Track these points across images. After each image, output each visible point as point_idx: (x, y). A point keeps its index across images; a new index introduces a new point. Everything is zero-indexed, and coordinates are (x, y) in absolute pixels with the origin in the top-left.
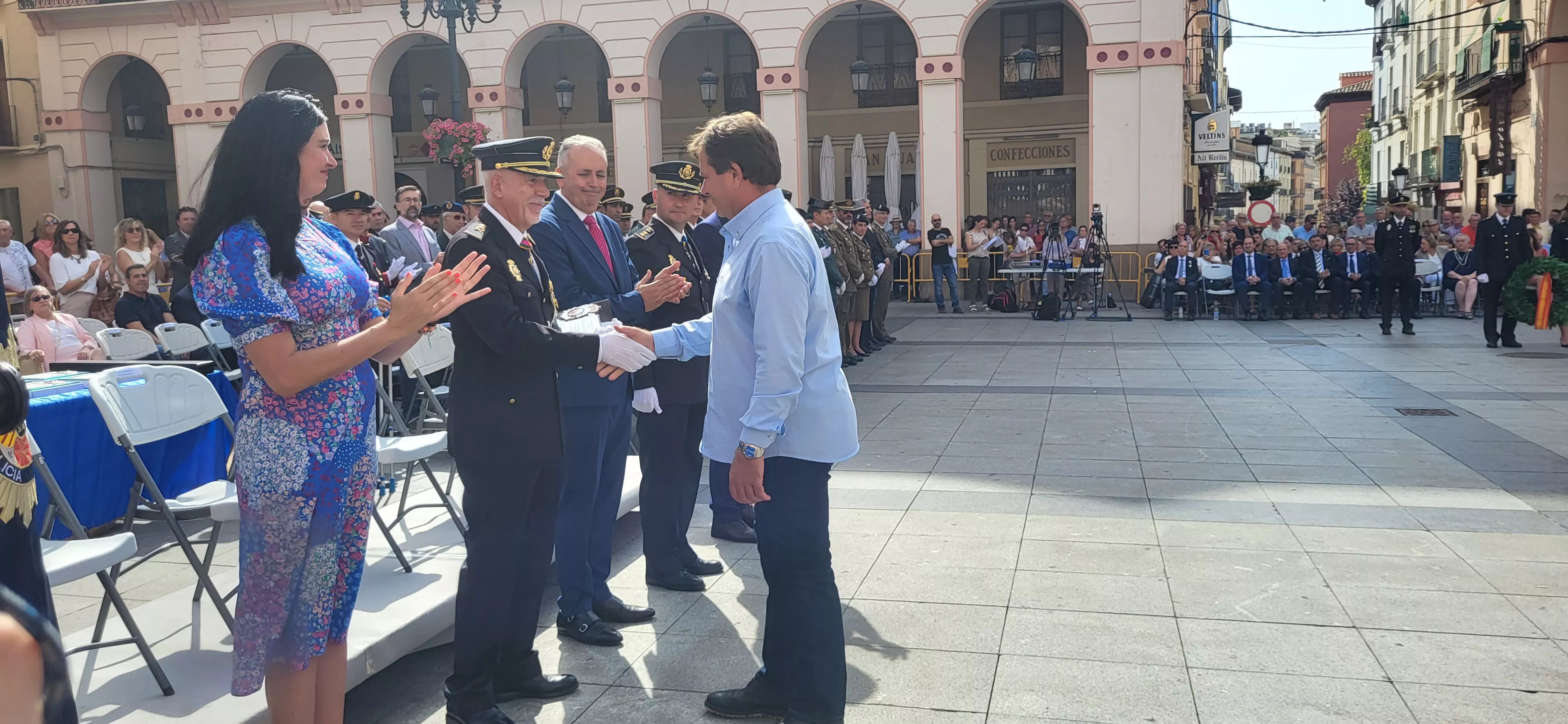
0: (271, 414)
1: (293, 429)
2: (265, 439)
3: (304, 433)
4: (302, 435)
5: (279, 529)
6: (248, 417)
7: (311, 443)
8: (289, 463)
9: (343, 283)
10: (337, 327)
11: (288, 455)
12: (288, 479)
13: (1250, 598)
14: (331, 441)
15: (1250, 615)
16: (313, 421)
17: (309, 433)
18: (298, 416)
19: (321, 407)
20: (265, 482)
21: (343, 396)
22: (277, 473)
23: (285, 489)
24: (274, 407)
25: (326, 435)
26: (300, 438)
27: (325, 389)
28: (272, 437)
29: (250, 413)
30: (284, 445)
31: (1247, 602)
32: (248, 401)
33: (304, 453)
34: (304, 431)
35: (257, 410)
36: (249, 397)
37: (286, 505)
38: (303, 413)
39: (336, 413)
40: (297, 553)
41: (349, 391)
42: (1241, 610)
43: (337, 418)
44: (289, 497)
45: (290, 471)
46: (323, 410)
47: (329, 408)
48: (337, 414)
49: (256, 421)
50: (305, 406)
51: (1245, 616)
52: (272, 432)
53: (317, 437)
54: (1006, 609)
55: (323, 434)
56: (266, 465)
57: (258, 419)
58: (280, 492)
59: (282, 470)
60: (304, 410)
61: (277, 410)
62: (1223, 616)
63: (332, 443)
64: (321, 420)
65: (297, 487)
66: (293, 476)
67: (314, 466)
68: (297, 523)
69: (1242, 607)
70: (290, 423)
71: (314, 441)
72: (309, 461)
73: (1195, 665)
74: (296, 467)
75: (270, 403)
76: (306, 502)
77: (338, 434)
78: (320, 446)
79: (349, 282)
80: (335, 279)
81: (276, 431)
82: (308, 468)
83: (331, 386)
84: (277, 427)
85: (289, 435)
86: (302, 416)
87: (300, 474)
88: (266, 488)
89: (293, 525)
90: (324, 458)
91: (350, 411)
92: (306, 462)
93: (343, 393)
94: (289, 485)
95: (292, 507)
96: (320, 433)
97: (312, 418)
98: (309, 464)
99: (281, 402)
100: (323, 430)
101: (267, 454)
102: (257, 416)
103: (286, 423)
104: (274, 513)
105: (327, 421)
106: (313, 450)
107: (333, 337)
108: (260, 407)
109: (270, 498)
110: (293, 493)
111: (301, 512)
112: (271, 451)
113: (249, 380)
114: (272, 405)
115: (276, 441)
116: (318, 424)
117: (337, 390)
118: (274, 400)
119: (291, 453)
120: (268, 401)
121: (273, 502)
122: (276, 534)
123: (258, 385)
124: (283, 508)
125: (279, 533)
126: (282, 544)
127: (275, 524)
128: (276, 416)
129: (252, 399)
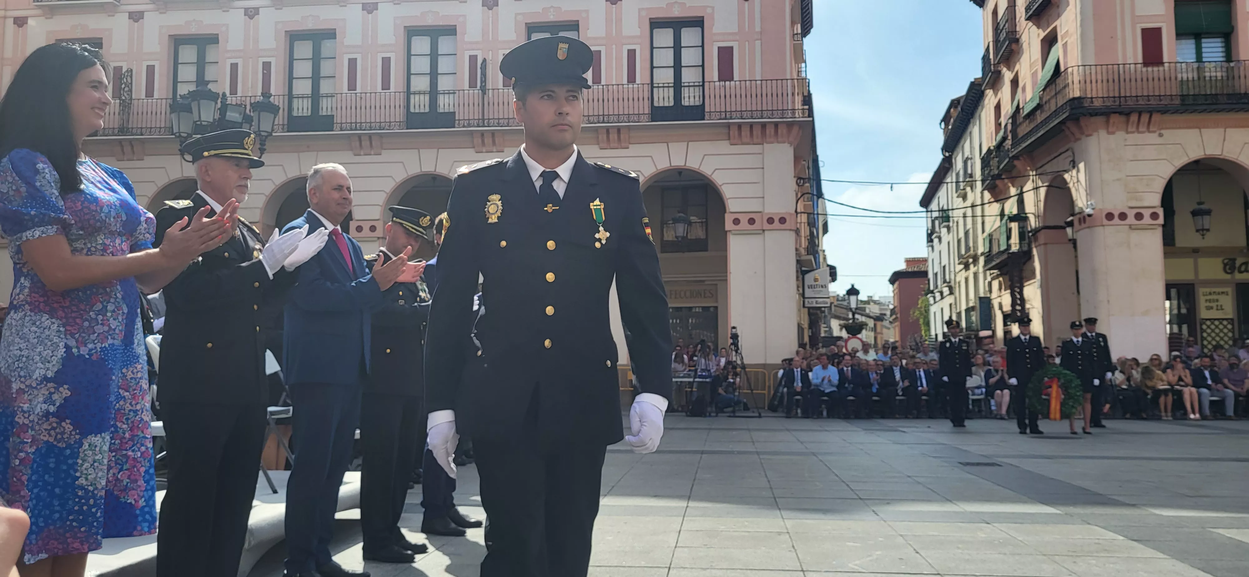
0: (36, 309)
1: (54, 323)
2: (27, 329)
3: (63, 327)
4: (61, 329)
6: (15, 312)
7: (69, 337)
8: (46, 352)
10: (106, 242)
11: (46, 345)
12: (43, 366)
13: (859, 559)
14: (87, 338)
15: (860, 569)
16: (74, 318)
17: (69, 328)
18: (61, 313)
19: (83, 307)
20: (21, 368)
21: (105, 300)
22: (33, 360)
23: (38, 375)
24: (39, 302)
25: (84, 332)
26: (59, 331)
27: (88, 292)
28: (34, 328)
29: (16, 308)
30: (43, 336)
31: (857, 562)
32: (17, 297)
33: (62, 345)
34: (64, 325)
35: (24, 305)
36: (18, 294)
38: (66, 310)
39: (95, 314)
40: (40, 435)
41: (109, 297)
43: (97, 319)
44: (41, 382)
45: (45, 359)
46: (85, 310)
48: (97, 315)
49: (21, 314)
51: (857, 569)
53: (76, 332)
54: (667, 570)
55: (81, 331)
56: (25, 353)
57: (23, 313)
58: (34, 377)
59: (38, 358)
60: (67, 307)
61: (41, 305)
62: (840, 570)
64: (81, 318)
65: (50, 375)
66: (47, 364)
67: (69, 357)
68: (44, 407)
69: (853, 565)
70: (51, 317)
71: (72, 335)
72: (65, 352)
74: (52, 357)
75: (36, 299)
76: (57, 389)
77: (94, 333)
78: (77, 341)
81: (38, 323)
82: (63, 358)
83: (94, 290)
84: (40, 320)
85: (50, 328)
86: (64, 311)
88: (22, 374)
89: (41, 408)
90: (79, 351)
91: (109, 314)
92: (62, 353)
93: (106, 297)
94: (43, 372)
95: (43, 392)
96: (79, 329)
97: (73, 315)
98: (65, 355)
99: (46, 298)
100: (81, 327)
101: (27, 343)
102: (22, 310)
103: (48, 317)
104: (26, 395)
106: (69, 343)
107: (102, 250)
108: (27, 302)
109: (24, 383)
110: (46, 379)
111: (51, 398)
112: (31, 340)
113: (20, 280)
115: (36, 332)
116: (78, 321)
117: (100, 294)
118: (41, 296)
119: (49, 343)
120: (34, 297)
121: (27, 386)
122: (26, 415)
123: (27, 284)
124: (36, 392)
125: (29, 415)
126: (30, 425)
127: (26, 407)
128: (40, 311)
129: (21, 296)
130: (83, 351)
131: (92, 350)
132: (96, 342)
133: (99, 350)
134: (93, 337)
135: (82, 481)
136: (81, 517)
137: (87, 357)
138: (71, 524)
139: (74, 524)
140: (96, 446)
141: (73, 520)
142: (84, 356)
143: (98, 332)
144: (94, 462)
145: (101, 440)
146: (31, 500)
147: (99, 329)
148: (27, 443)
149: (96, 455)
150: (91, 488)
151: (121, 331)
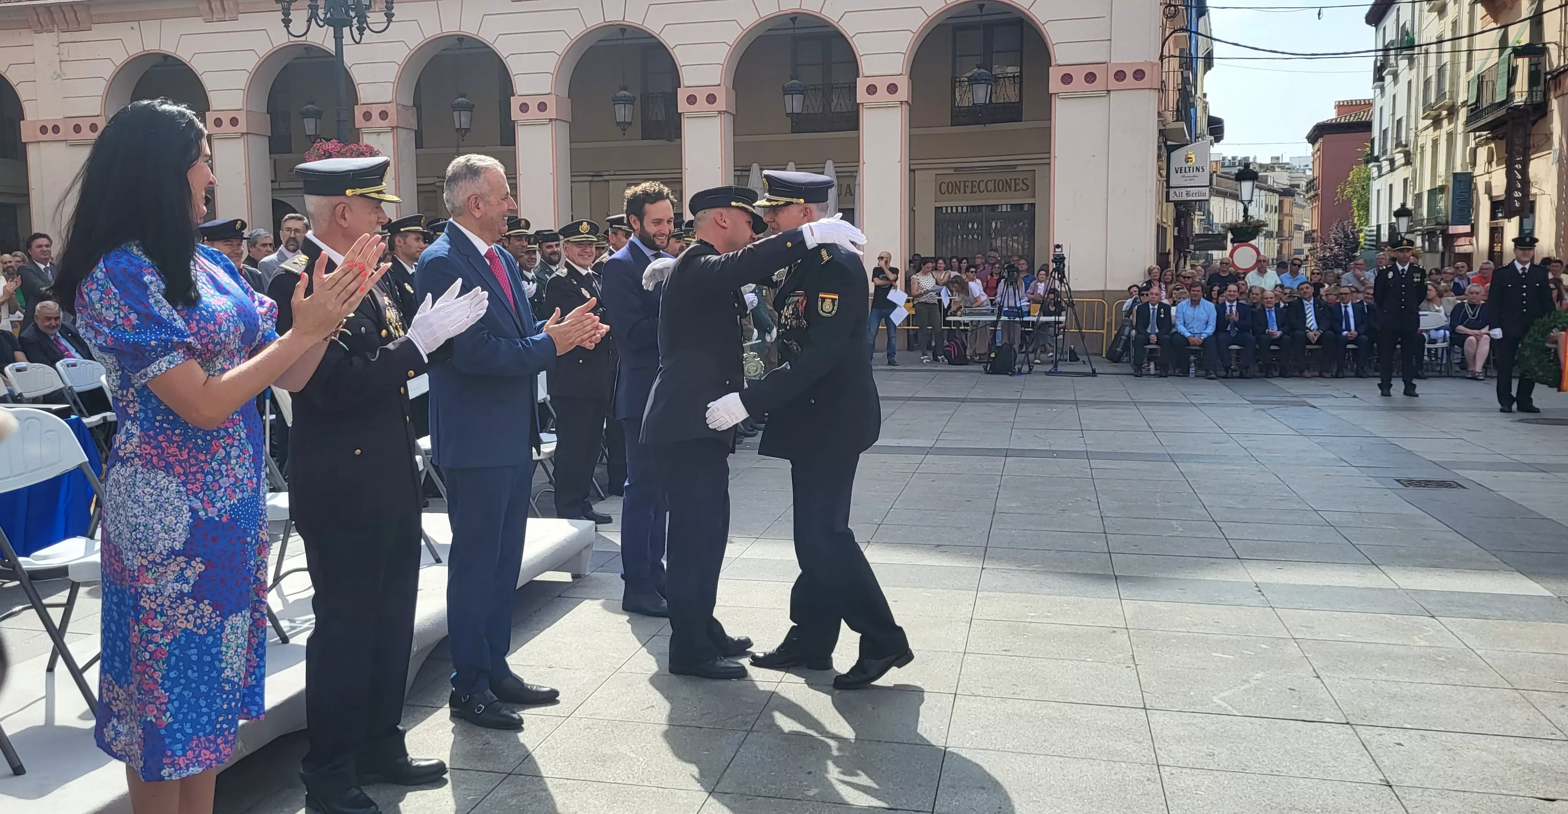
0: (148, 464)
1: (172, 482)
2: (140, 491)
3: (184, 486)
4: (182, 489)
5: (155, 593)
6: (122, 466)
7: (192, 498)
8: (168, 519)
9: (233, 316)
11: (166, 510)
12: (167, 536)
13: (1230, 688)
14: (213, 495)
15: (1230, 708)
16: (194, 474)
17: (189, 486)
18: (178, 469)
19: (202, 458)
20: (140, 539)
21: (228, 445)
22: (154, 530)
23: (162, 548)
24: (152, 456)
25: (208, 489)
26: (179, 492)
27: (208, 438)
28: (148, 490)
29: (123, 461)
30: (162, 499)
31: (1226, 694)
32: (123, 447)
33: (185, 508)
34: (184, 484)
35: (133, 459)
36: (125, 443)
37: (164, 565)
38: (183, 464)
41: (234, 439)
42: (1220, 702)
44: (168, 557)
45: (168, 526)
47: (212, 459)
50: (186, 457)
51: (1225, 709)
52: (148, 484)
53: (199, 490)
55: (205, 488)
56: (142, 520)
57: (133, 469)
58: (157, 551)
59: (159, 527)
60: (185, 460)
61: (155, 459)
62: (1199, 708)
63: (214, 498)
64: (203, 472)
65: (178, 546)
66: (172, 534)
67: (197, 525)
68: (176, 586)
69: (1220, 699)
70: (168, 474)
71: (195, 495)
72: (190, 517)
73: (1167, 763)
74: (176, 524)
75: (147, 452)
77: (220, 488)
78: (202, 501)
79: (239, 315)
80: (226, 312)
81: (153, 483)
82: (189, 526)
83: (215, 434)
84: (154, 479)
85: (168, 488)
86: (182, 468)
87: (180, 531)
88: (142, 546)
89: (172, 589)
90: (206, 514)
91: (234, 461)
92: (187, 520)
93: (228, 441)
94: (168, 544)
95: (172, 569)
96: (201, 486)
97: (194, 469)
98: (191, 521)
99: (160, 451)
100: (204, 483)
101: (142, 508)
102: (132, 465)
103: (164, 475)
105: (208, 473)
106: (194, 506)
108: (136, 456)
109: (146, 558)
110: (173, 552)
111: (183, 575)
112: (147, 506)
113: (124, 425)
114: (150, 454)
115: (152, 495)
116: (199, 476)
117: (222, 438)
118: (153, 448)
119: (170, 507)
120: (146, 449)
121: (149, 562)
122: (153, 598)
123: (135, 430)
124: (162, 569)
125: (156, 598)
126: (159, 610)
127: (151, 587)
128: (154, 467)
129: (128, 445)
130: (212, 513)
131: (222, 509)
132: (224, 499)
133: (228, 508)
134: (220, 494)
135: (228, 673)
136: (230, 717)
137: (217, 519)
138: (221, 727)
139: (225, 726)
140: (238, 628)
141: (222, 723)
142: (213, 518)
143: (224, 486)
144: (238, 647)
145: (242, 619)
146: (171, 701)
147: (225, 482)
148: (157, 632)
149: (239, 638)
150: (236, 679)
151: (250, 479)
